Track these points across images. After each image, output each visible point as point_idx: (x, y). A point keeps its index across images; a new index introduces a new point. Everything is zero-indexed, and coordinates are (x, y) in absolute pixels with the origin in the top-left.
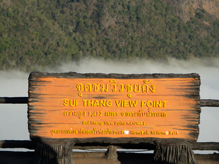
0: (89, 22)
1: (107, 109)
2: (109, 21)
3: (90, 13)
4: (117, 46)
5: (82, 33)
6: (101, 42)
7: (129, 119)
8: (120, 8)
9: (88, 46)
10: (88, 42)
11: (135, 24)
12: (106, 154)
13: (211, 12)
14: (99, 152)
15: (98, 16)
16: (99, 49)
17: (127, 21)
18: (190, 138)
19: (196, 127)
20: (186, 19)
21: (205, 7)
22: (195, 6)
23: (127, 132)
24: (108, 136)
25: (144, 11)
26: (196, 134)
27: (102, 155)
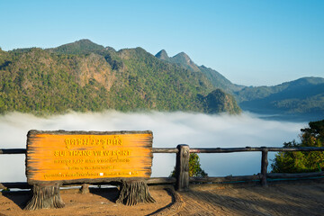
0: (13, 85)
1: (87, 158)
2: (27, 85)
3: (14, 78)
4: (34, 102)
5: (7, 92)
6: (21, 99)
7: (103, 164)
8: (36, 75)
9: (12, 102)
10: (12, 99)
11: (47, 87)
12: (81, 189)
13: (99, 81)
14: (75, 189)
15: (19, 81)
16: (20, 104)
17: (41, 85)
18: (146, 176)
19: (150, 168)
20: (83, 85)
21: (95, 78)
22: (89, 76)
23: (102, 174)
24: (88, 177)
25: (54, 78)
26: (149, 174)
27: (77, 191)
